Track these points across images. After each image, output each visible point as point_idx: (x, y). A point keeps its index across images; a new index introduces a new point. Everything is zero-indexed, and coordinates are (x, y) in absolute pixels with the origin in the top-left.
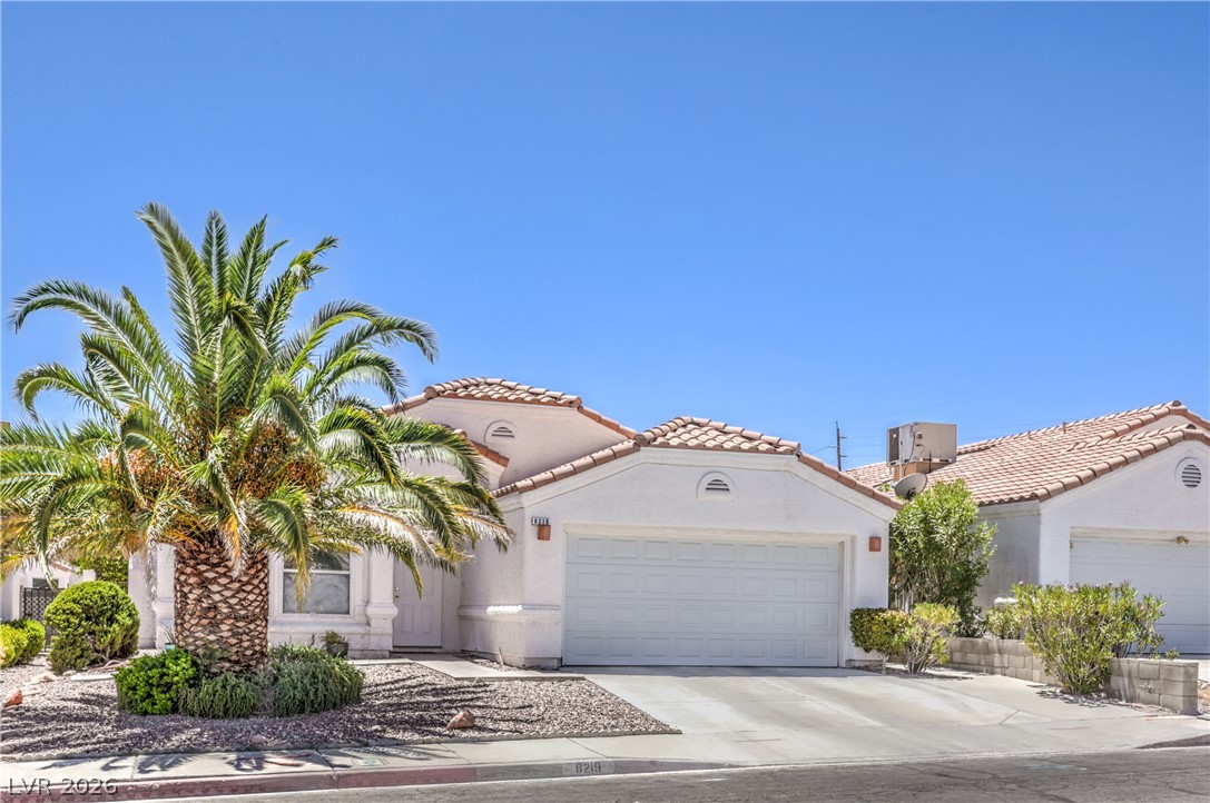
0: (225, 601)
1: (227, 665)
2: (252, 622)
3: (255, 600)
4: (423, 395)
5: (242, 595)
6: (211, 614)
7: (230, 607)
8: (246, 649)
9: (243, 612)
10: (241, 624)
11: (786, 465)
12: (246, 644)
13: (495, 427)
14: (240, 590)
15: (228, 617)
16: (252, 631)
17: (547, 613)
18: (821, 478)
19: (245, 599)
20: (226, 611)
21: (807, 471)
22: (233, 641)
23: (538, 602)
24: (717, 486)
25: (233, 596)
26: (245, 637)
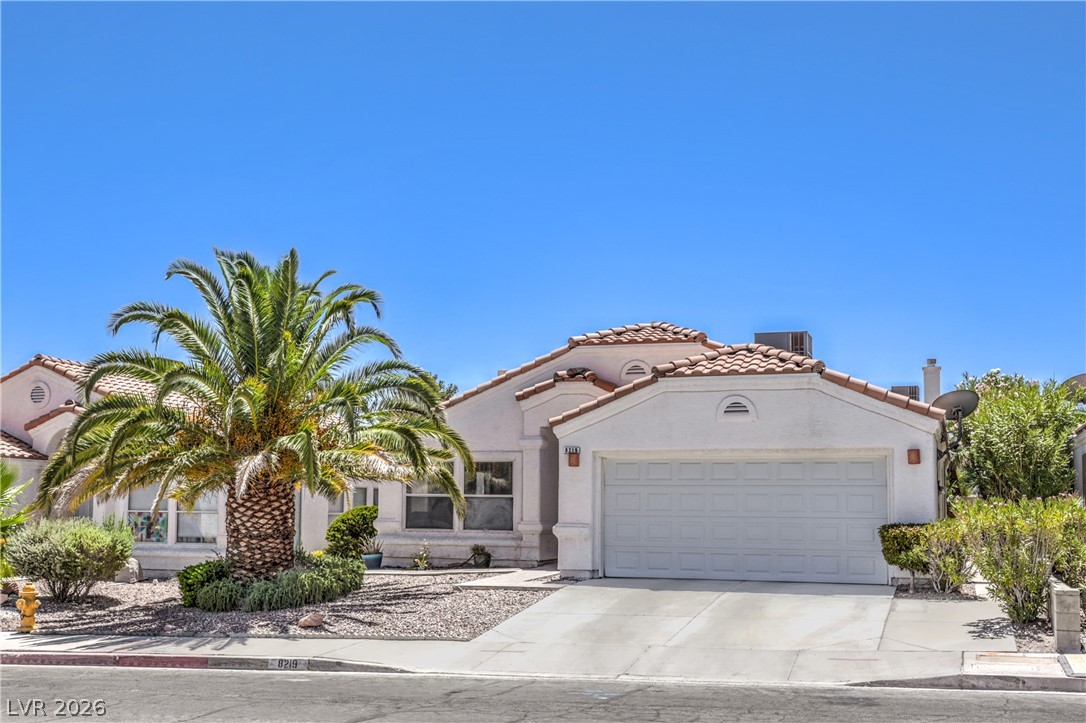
0: (243, 525)
1: (244, 572)
2: (264, 540)
3: (267, 523)
4: (567, 346)
5: (254, 520)
6: (235, 534)
7: (247, 529)
8: (258, 560)
9: (255, 533)
10: (254, 541)
11: (808, 383)
12: (258, 557)
13: (629, 366)
14: (253, 516)
15: (245, 537)
16: (264, 547)
17: (576, 531)
18: (847, 393)
19: (257, 523)
20: (244, 531)
21: (832, 388)
22: (249, 554)
23: (570, 521)
24: (736, 409)
25: (248, 521)
26: (257, 551)
